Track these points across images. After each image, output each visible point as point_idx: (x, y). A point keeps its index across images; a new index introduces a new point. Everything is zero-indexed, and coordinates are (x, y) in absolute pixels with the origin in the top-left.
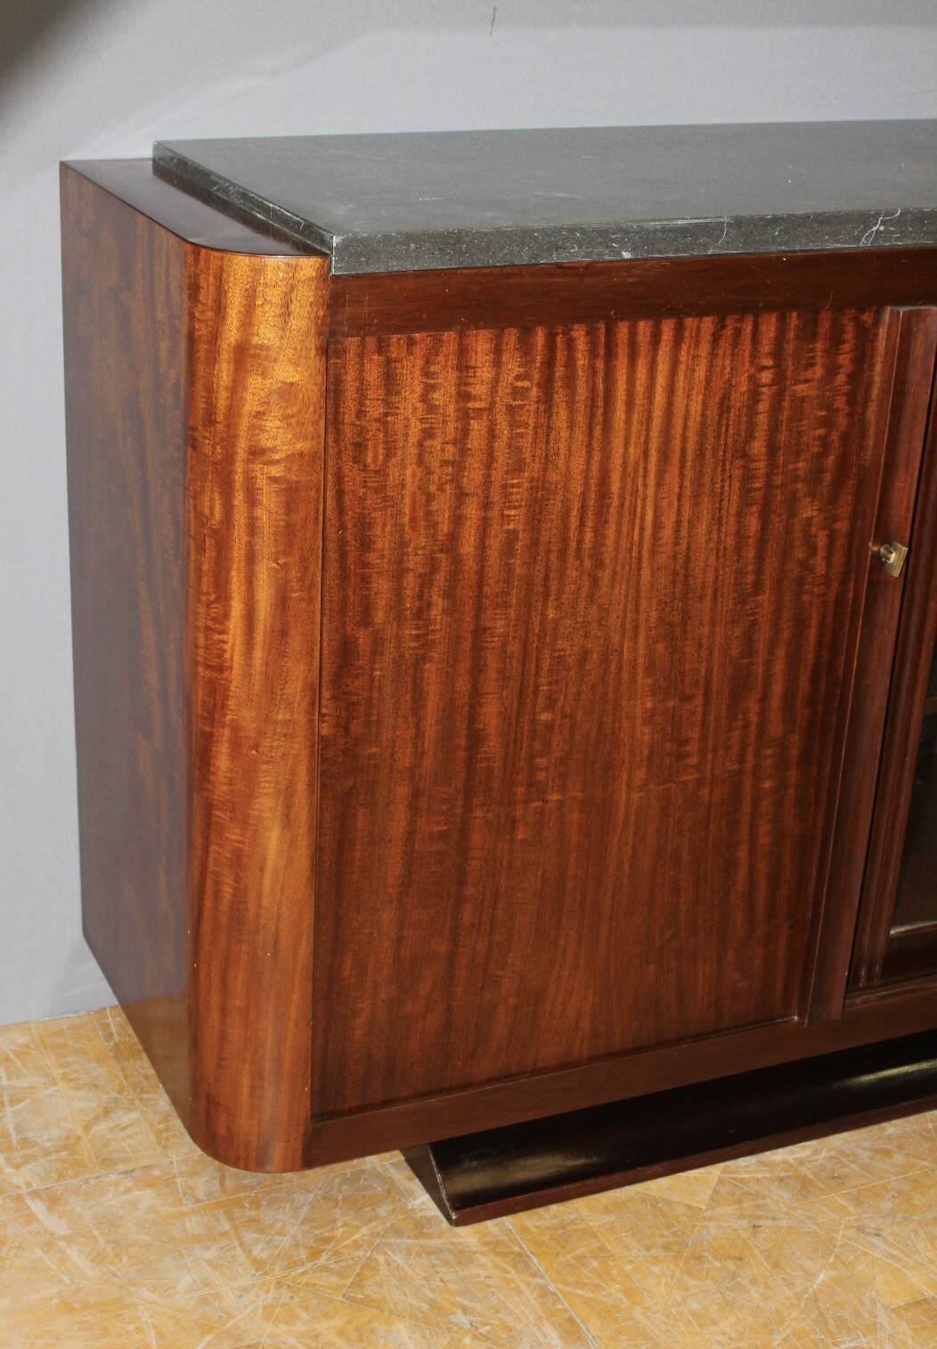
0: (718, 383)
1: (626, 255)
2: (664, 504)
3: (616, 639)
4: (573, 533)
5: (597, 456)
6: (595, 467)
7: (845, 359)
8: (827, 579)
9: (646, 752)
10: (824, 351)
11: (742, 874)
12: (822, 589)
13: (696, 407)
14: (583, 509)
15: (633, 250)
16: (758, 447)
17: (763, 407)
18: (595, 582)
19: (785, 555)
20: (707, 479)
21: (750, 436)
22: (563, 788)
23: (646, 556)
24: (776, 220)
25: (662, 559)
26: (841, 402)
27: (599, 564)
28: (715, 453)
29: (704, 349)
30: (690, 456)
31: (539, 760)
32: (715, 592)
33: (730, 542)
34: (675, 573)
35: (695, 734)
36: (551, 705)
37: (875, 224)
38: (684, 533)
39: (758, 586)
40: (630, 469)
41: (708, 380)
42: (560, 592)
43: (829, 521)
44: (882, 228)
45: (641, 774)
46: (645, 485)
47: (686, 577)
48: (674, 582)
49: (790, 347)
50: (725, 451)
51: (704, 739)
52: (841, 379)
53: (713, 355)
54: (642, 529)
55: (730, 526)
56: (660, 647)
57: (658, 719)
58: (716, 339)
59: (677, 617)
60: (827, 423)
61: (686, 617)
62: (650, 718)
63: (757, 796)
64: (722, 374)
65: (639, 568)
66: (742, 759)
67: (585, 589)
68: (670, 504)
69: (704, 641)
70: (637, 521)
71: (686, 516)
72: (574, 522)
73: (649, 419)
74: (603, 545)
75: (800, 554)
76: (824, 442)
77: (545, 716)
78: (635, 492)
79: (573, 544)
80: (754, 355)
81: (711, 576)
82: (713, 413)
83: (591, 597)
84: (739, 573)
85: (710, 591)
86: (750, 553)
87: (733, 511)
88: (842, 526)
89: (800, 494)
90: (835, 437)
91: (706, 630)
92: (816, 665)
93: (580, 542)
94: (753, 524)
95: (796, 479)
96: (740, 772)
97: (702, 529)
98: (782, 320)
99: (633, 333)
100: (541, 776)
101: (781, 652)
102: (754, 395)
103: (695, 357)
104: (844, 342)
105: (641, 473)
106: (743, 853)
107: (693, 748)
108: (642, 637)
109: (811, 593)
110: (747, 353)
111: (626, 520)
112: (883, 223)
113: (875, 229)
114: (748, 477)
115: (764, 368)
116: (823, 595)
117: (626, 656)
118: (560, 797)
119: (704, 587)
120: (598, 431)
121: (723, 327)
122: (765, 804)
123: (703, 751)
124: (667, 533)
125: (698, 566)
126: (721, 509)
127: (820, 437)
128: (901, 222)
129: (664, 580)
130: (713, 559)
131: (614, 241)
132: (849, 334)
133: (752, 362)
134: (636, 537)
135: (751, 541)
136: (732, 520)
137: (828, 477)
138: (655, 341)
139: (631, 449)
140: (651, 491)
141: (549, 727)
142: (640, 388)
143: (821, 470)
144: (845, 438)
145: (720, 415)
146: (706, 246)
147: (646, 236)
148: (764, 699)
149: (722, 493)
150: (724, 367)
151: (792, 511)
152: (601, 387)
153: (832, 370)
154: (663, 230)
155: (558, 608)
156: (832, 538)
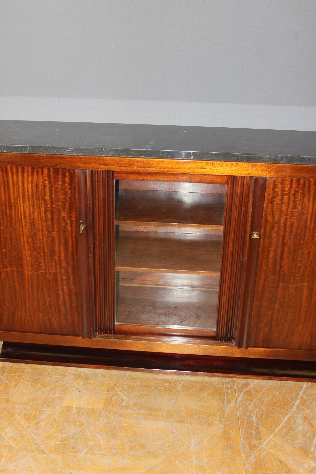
0: (35, 182)
1: (5, 152)
2: (25, 208)
3: (18, 236)
4: (4, 211)
5: (7, 195)
6: (7, 197)
7: (67, 180)
8: (72, 231)
9: (31, 263)
10: (61, 178)
11: (61, 298)
12: (71, 233)
13: (30, 187)
14: (6, 206)
15: (6, 151)
16: (48, 198)
17: (47, 189)
18: (11, 223)
19: (59, 223)
20: (35, 203)
21: (45, 195)
22: (11, 267)
23: (23, 218)
24: (41, 147)
25: (27, 220)
26: (68, 190)
27: (11, 219)
28: (36, 198)
29: (30, 174)
30: (30, 197)
31: (4, 260)
32: (42, 229)
33: (44, 218)
34: (31, 224)
35: (42, 261)
36: (5, 248)
37: (68, 150)
38: (32, 215)
39: (53, 230)
40: (16, 199)
41: (32, 181)
42: (3, 224)
43: (70, 217)
44: (70, 151)
45: (30, 268)
46: (20, 202)
47: (34, 225)
48: (31, 225)
49: (52, 176)
50: (39, 198)
51: (45, 263)
52: (67, 185)
53: (32, 176)
54: (21, 212)
55: (43, 215)
56: (30, 240)
57: (32, 256)
58: (32, 172)
59: (33, 234)
60: (65, 194)
61: (35, 234)
62: (30, 255)
63: (62, 280)
64: (35, 180)
65: (22, 221)
66: (56, 270)
67: (9, 224)
68: (27, 208)
69: (41, 240)
70: (19, 211)
71: (32, 211)
72: (4, 209)
73: (19, 188)
74: (12, 214)
75: (63, 224)
76: (65, 198)
77: (4, 250)
78: (18, 204)
79: (5, 213)
80: (43, 177)
81: (40, 226)
82: (34, 188)
83: (11, 226)
84: (48, 226)
85: (40, 229)
86: (50, 222)
87: (43, 211)
88: (74, 219)
89: (61, 210)
90: (68, 198)
91: (41, 238)
92: (73, 251)
93: (6, 213)
94: (49, 216)
95: (59, 206)
96: (56, 273)
97: (36, 214)
98: (49, 169)
99: (11, 169)
100: (5, 263)
101: (62, 246)
102: (44, 186)
103: (28, 175)
104: (66, 176)
105: (18, 200)
106: (60, 292)
107: (43, 264)
108: (25, 237)
109: (68, 234)
110: (41, 176)
111: (17, 209)
112: (70, 149)
113: (68, 151)
114: (46, 204)
115: (46, 180)
116: (71, 235)
117: (22, 240)
118: (11, 269)
119: (39, 228)
120: (6, 189)
121: (34, 170)
122: (65, 282)
123: (45, 266)
124: (27, 214)
125: (37, 222)
126: (40, 211)
127: (63, 198)
128: (75, 149)
129: (28, 225)
130: (40, 222)
131: (2, 148)
132: (67, 174)
133: (42, 178)
134: (20, 214)
135: (49, 219)
136: (44, 214)
137: (67, 207)
138: (17, 171)
139: (15, 194)
140: (22, 204)
141: (6, 253)
142: (15, 180)
143: (65, 205)
144: (70, 198)
145: (36, 189)
146: (24, 151)
147: (8, 148)
148: (60, 257)
149: (40, 207)
150: (35, 179)
151: (59, 214)
152: (6, 180)
153: (64, 183)
154: (13, 147)
155: (3, 227)
156: (71, 222)
